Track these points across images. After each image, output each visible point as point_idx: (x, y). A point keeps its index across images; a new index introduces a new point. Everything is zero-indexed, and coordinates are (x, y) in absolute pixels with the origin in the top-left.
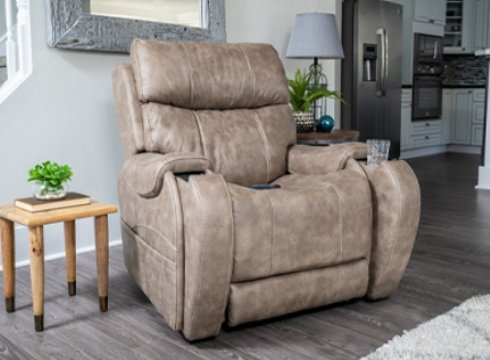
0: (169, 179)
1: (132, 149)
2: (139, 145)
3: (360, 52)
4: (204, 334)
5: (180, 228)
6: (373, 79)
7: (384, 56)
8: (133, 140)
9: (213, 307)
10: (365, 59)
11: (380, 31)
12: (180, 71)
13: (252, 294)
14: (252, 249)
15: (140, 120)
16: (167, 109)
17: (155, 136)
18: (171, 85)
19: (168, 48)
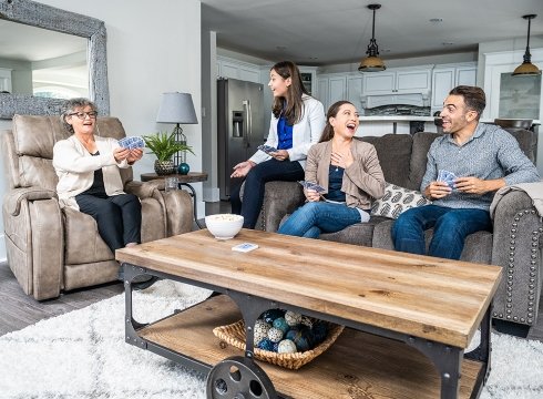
0: (24, 203)
1: (11, 186)
2: (16, 184)
3: (231, 117)
4: (47, 296)
5: (29, 233)
6: (241, 135)
7: (249, 119)
8: (12, 180)
9: (51, 279)
10: (234, 122)
11: (246, 102)
12: (46, 136)
13: (81, 271)
14: (81, 246)
15: (17, 167)
16: (37, 159)
17: (27, 177)
18: (39, 144)
19: (39, 121)
